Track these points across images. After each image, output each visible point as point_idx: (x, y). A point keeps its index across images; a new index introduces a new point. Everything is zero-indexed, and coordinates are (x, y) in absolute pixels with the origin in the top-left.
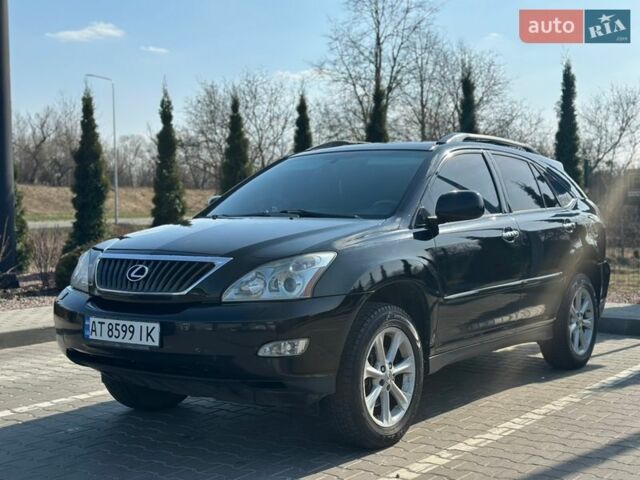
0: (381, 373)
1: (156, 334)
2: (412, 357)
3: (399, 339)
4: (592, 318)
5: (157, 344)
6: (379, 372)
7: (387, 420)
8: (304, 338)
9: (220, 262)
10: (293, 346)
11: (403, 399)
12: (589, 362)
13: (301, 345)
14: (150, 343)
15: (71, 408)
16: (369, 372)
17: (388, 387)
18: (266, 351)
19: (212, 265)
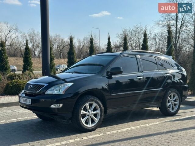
0: (88, 113)
1: (30, 102)
2: (99, 110)
3: (95, 105)
4: (178, 102)
5: (30, 104)
6: (87, 113)
7: (90, 125)
8: (62, 103)
9: (46, 85)
10: (59, 105)
11: (96, 120)
12: (177, 114)
13: (61, 105)
14: (29, 104)
15: (31, 119)
16: (82, 113)
17: (91, 117)
18: (52, 106)
19: (44, 85)
